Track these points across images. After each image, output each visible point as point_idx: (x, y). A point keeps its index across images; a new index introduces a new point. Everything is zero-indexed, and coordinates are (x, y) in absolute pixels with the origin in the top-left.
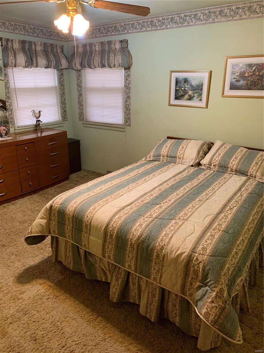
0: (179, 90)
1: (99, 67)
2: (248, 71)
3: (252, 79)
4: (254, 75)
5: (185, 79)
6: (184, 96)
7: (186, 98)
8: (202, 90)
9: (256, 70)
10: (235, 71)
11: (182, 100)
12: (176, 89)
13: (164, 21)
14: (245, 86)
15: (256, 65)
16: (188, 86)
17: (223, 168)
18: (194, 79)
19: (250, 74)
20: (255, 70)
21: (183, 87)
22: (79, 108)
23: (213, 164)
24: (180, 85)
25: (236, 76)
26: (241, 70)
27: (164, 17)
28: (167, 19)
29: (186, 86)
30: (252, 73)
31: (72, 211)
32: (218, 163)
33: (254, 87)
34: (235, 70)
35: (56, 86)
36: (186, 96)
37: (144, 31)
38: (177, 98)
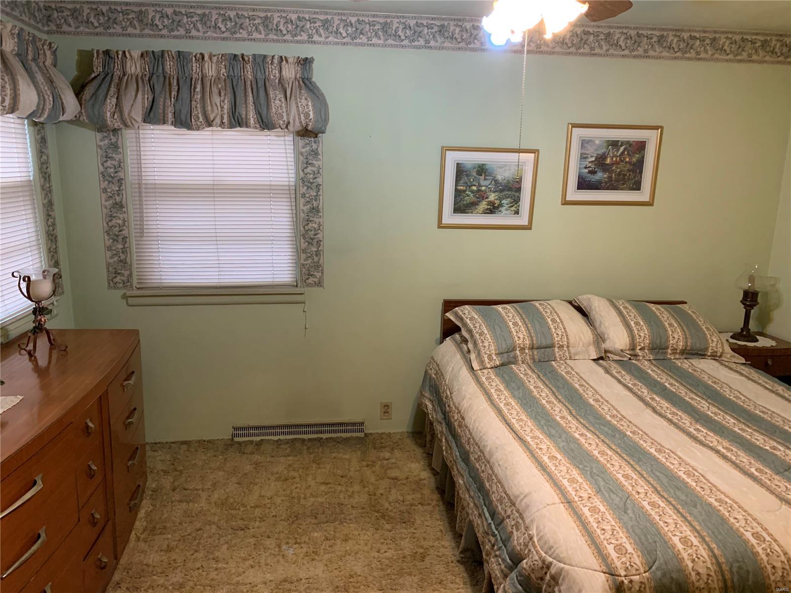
0: (464, 191)
1: (222, 124)
2: (612, 155)
3: (618, 170)
4: (622, 161)
5: (479, 167)
6: (477, 205)
7: (482, 210)
8: (519, 190)
9: (626, 153)
10: (587, 152)
11: (472, 213)
12: (456, 190)
13: (421, 29)
14: (606, 183)
15: (626, 144)
16: (487, 183)
17: (657, 350)
18: (501, 168)
19: (614, 159)
20: (623, 153)
21: (475, 185)
22: (109, 248)
23: (640, 347)
24: (467, 180)
25: (590, 162)
26: (598, 152)
27: (421, 21)
28: (429, 27)
29: (483, 183)
30: (618, 159)
31: (712, 574)
32: (648, 341)
33: (623, 184)
34: (588, 150)
35: (30, 181)
36: (483, 205)
37: (363, 45)
38: (459, 209)
